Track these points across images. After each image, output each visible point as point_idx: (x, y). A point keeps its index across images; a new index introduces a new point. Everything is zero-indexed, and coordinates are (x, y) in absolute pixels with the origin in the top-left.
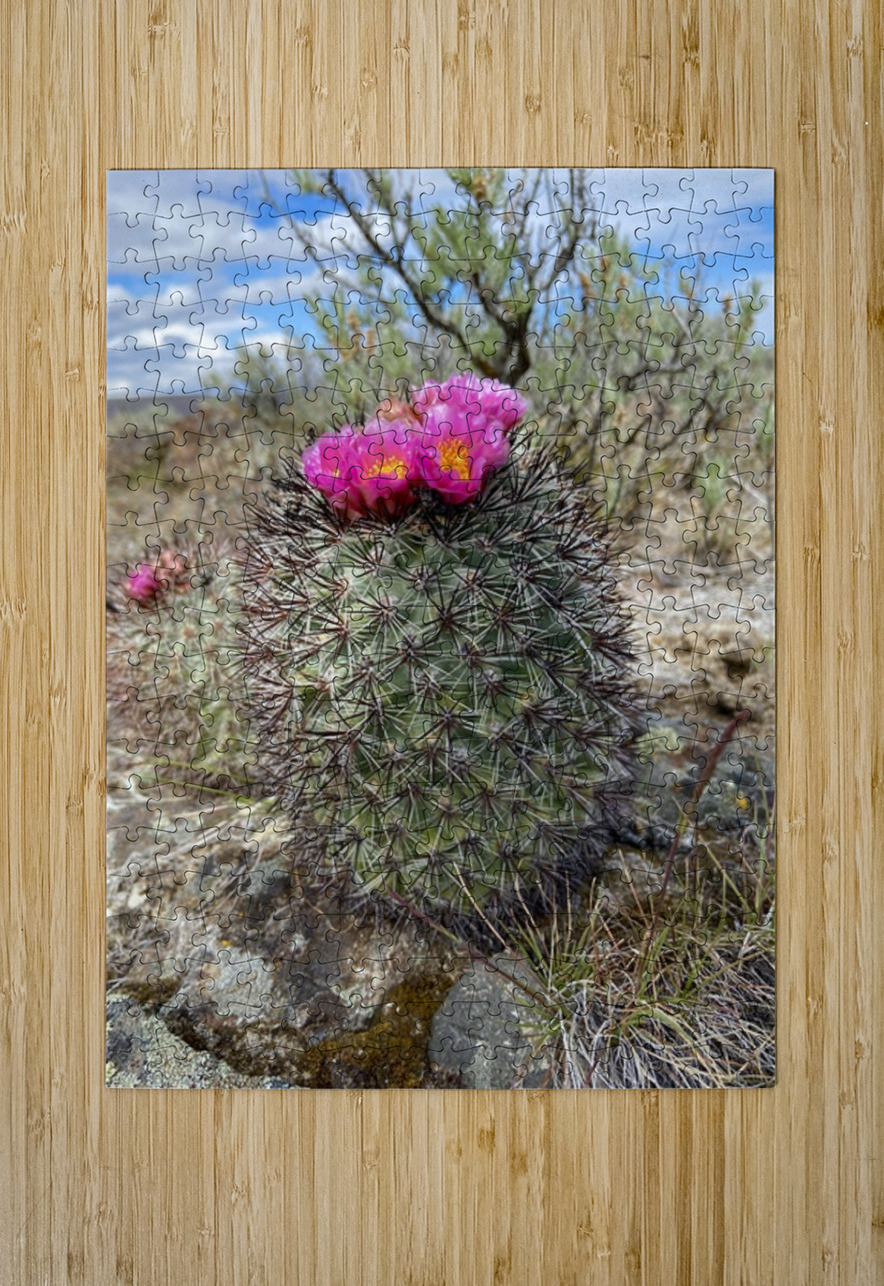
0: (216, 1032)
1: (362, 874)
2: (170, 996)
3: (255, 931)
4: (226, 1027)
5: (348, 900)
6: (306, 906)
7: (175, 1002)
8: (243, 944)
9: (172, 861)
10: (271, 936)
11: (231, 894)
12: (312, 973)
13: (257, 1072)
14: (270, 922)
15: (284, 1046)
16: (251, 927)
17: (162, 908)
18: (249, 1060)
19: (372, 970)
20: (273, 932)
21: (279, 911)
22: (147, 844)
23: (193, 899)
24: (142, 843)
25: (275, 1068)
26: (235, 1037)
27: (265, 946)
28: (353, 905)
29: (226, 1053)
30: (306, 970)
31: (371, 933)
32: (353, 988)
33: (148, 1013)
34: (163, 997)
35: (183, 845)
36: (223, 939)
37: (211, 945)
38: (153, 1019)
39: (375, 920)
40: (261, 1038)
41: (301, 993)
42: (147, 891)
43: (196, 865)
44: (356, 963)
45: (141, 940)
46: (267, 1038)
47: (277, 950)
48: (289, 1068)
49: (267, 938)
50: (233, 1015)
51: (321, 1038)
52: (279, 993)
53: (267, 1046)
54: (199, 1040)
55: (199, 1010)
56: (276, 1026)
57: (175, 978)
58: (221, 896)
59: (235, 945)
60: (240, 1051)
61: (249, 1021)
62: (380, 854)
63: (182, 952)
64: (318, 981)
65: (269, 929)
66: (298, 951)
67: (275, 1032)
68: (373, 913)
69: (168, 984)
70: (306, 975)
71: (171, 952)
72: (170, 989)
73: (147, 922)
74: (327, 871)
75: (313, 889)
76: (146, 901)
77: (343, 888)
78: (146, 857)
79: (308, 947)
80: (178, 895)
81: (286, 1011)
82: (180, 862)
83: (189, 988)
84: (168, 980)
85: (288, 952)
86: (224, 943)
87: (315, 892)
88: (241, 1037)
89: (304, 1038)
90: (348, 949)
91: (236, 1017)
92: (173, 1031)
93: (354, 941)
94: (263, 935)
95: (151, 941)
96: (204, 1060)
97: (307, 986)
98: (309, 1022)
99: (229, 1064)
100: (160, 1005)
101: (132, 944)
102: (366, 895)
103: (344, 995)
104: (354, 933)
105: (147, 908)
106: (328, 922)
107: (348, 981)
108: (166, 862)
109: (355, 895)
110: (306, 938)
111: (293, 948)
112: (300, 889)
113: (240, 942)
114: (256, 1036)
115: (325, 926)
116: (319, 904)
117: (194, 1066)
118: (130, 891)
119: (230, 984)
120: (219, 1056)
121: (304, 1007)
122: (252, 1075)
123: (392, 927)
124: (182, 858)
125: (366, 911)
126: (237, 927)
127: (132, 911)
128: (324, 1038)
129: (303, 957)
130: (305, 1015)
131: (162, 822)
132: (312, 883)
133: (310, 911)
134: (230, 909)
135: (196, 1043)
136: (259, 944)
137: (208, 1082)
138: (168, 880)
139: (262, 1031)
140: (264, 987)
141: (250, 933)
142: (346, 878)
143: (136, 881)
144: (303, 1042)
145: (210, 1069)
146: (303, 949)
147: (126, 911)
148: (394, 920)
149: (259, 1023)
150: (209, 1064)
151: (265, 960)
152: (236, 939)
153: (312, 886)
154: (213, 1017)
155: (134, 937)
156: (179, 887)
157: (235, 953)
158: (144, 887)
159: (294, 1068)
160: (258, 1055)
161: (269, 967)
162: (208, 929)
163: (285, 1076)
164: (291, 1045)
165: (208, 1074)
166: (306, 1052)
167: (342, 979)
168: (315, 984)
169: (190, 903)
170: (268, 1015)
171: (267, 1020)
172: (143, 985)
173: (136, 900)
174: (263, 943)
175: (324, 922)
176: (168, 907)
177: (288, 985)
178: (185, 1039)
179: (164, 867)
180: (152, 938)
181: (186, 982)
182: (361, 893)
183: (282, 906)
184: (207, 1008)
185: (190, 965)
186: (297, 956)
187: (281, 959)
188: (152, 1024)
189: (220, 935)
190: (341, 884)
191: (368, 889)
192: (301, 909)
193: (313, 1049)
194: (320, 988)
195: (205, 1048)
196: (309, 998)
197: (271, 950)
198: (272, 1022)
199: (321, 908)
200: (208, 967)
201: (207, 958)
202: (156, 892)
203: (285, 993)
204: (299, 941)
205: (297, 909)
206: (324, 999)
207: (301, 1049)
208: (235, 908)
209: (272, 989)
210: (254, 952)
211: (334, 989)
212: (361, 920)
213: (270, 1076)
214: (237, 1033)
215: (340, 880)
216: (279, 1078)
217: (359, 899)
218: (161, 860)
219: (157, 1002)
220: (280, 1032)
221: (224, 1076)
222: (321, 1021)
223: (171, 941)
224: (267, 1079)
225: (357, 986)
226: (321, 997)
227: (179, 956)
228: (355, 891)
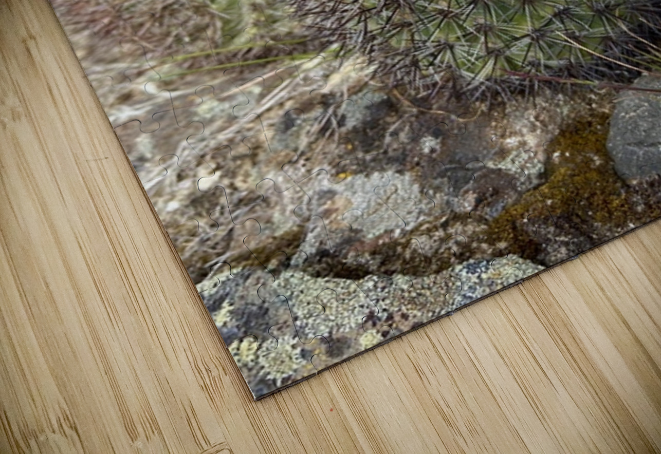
0: (373, 253)
1: (468, 69)
2: (298, 246)
3: (375, 153)
4: (384, 244)
5: (464, 93)
6: (422, 113)
7: (309, 247)
8: (364, 169)
9: (238, 132)
10: (395, 150)
11: (328, 134)
12: (459, 162)
13: (444, 265)
14: (388, 139)
15: (460, 232)
16: (367, 152)
17: (247, 175)
18: (428, 260)
19: (522, 135)
20: (395, 146)
21: (392, 128)
22: (197, 129)
23: (283, 154)
24: (191, 131)
25: (462, 254)
26: (399, 249)
27: (391, 161)
28: (472, 95)
29: (398, 265)
30: (451, 162)
31: (505, 109)
32: (511, 157)
33: (275, 273)
34: (288, 251)
35: (245, 115)
36: (338, 173)
37: (326, 183)
38: (287, 274)
39: (504, 97)
40: (431, 237)
41: (456, 181)
42: (218, 168)
43: (272, 125)
44: (503, 136)
45: (231, 212)
46: (440, 233)
47: (409, 159)
48: (478, 248)
49: (391, 153)
50: (386, 232)
51: (500, 208)
52: (431, 192)
53: (442, 240)
54: (356, 270)
55: (342, 244)
56: (444, 219)
57: (295, 229)
58: (317, 139)
59: (355, 173)
60: (412, 259)
61: (408, 228)
62: (478, 49)
63: (292, 203)
64: (470, 166)
65: (388, 146)
66: (433, 151)
67: (445, 225)
68: (498, 93)
69: (290, 237)
70: (453, 166)
71: (278, 208)
72: (295, 240)
73: (232, 194)
74: (428, 80)
75: (422, 98)
76: (222, 177)
77: (454, 87)
78: (203, 140)
79: (443, 144)
80: (262, 156)
81: (448, 202)
82: (249, 130)
83: (318, 229)
84: (287, 233)
85: (421, 155)
86: (342, 176)
87: (425, 99)
88: (406, 245)
89: (481, 217)
90: (488, 129)
91: (392, 231)
92: (318, 275)
93: (490, 121)
94: (386, 152)
95: (246, 209)
96: (370, 284)
97: (460, 174)
98: (479, 202)
99: (404, 274)
100: (289, 259)
101: (222, 220)
102: (482, 83)
103: (506, 165)
104: (487, 116)
105: (226, 182)
106: (453, 117)
107: (503, 153)
108: (230, 136)
109: (470, 87)
110: (437, 138)
111: (426, 150)
112: (407, 103)
113: (362, 168)
114: (424, 238)
115: (452, 121)
116: (435, 107)
117: (362, 295)
118: (195, 176)
119: (368, 207)
120: (389, 273)
121: (466, 192)
122: (438, 272)
123: (523, 97)
124: (251, 125)
125: (489, 95)
126: (351, 157)
127: (206, 192)
128: (504, 208)
129: (442, 153)
130: (472, 197)
131: (206, 107)
132: (417, 94)
133: (428, 116)
134: (334, 146)
135: (356, 273)
136: (385, 161)
137: (388, 302)
138: (242, 149)
139: (429, 230)
140: (411, 194)
141: (368, 157)
142: (453, 78)
143: (199, 164)
144: (481, 220)
145: (383, 288)
146: (438, 147)
147: (199, 194)
148: (522, 92)
149: (421, 225)
150: (380, 285)
151: (400, 172)
152: (354, 167)
153: (420, 96)
154: (362, 243)
155: (222, 213)
156: (259, 151)
157: (360, 179)
158: (213, 166)
159: (484, 246)
160: (436, 252)
161: (407, 177)
162: (315, 171)
163: (478, 256)
164: (470, 228)
165: (384, 294)
166: (490, 227)
167: (495, 154)
168: (468, 170)
169: (280, 159)
170: (429, 215)
171: (431, 219)
172: (256, 251)
173: (206, 180)
174: (389, 159)
175: (449, 118)
176: (254, 172)
177: (437, 182)
178: (338, 275)
179: (231, 140)
180: (246, 205)
181: (311, 226)
182: (476, 83)
183: (394, 123)
184: (352, 238)
185: (309, 210)
186: (434, 155)
187: (418, 164)
188: (287, 280)
189: (334, 171)
190: (450, 84)
191: (481, 77)
192: (417, 117)
193: (496, 221)
194: (475, 170)
195: (367, 273)
196: (467, 182)
197: (401, 162)
198: (437, 218)
199: (440, 108)
200: (333, 203)
201: (329, 195)
202: (232, 165)
203: (437, 189)
204: (429, 143)
205: (413, 119)
206: (485, 176)
207: (483, 227)
208: (339, 144)
209: (421, 192)
210: (383, 170)
211: (491, 165)
212: (488, 103)
213: (460, 263)
214: (400, 244)
215: (448, 81)
216: (471, 261)
217: (476, 89)
218: (222, 137)
219: (283, 258)
220: (451, 223)
221: (405, 287)
222: (492, 196)
223: (274, 199)
224: (458, 267)
225: (514, 153)
226: (481, 177)
227: (290, 207)
228: (469, 84)
